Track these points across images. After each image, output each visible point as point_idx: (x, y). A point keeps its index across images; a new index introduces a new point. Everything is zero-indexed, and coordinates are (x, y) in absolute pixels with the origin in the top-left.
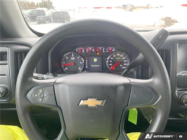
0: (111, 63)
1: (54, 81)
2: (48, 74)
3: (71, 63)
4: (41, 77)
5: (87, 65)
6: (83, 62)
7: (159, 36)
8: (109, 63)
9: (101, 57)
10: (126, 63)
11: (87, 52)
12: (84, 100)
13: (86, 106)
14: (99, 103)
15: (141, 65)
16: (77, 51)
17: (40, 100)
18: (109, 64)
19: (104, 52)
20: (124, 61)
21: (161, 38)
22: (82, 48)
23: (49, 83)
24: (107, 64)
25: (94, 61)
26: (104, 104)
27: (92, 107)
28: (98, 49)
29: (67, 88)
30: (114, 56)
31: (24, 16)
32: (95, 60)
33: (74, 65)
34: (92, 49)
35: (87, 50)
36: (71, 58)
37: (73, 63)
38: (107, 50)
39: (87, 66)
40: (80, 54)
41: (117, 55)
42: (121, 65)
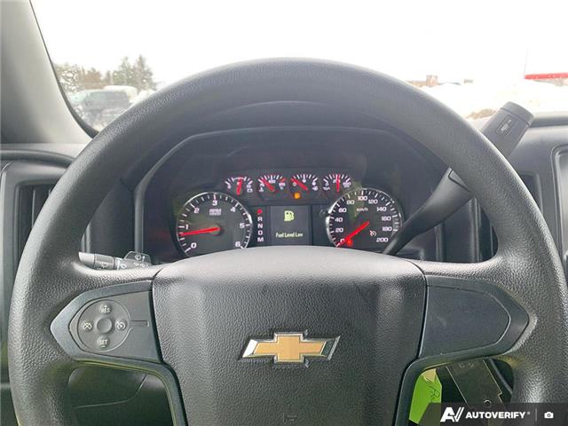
0: (339, 225)
1: (151, 275)
2: (132, 257)
3: (211, 228)
4: (108, 264)
5: (260, 233)
6: (248, 222)
7: (501, 125)
8: (334, 225)
9: (307, 207)
10: (390, 224)
11: (262, 190)
12: (259, 338)
13: (269, 360)
14: (316, 348)
15: (439, 225)
16: (229, 187)
17: (101, 341)
18: (333, 228)
19: (315, 189)
20: (384, 218)
21: (509, 130)
22: (245, 179)
23: (134, 280)
24: (328, 229)
25: (286, 220)
26: (333, 351)
27: (290, 364)
28: (297, 180)
29: (198, 295)
30: (349, 202)
31: (62, 81)
32: (289, 216)
33: (220, 234)
34: (278, 181)
35: (262, 184)
36: (211, 210)
37: (216, 226)
38: (327, 184)
39: (260, 237)
40: (239, 198)
41: (359, 198)
42: (372, 233)
